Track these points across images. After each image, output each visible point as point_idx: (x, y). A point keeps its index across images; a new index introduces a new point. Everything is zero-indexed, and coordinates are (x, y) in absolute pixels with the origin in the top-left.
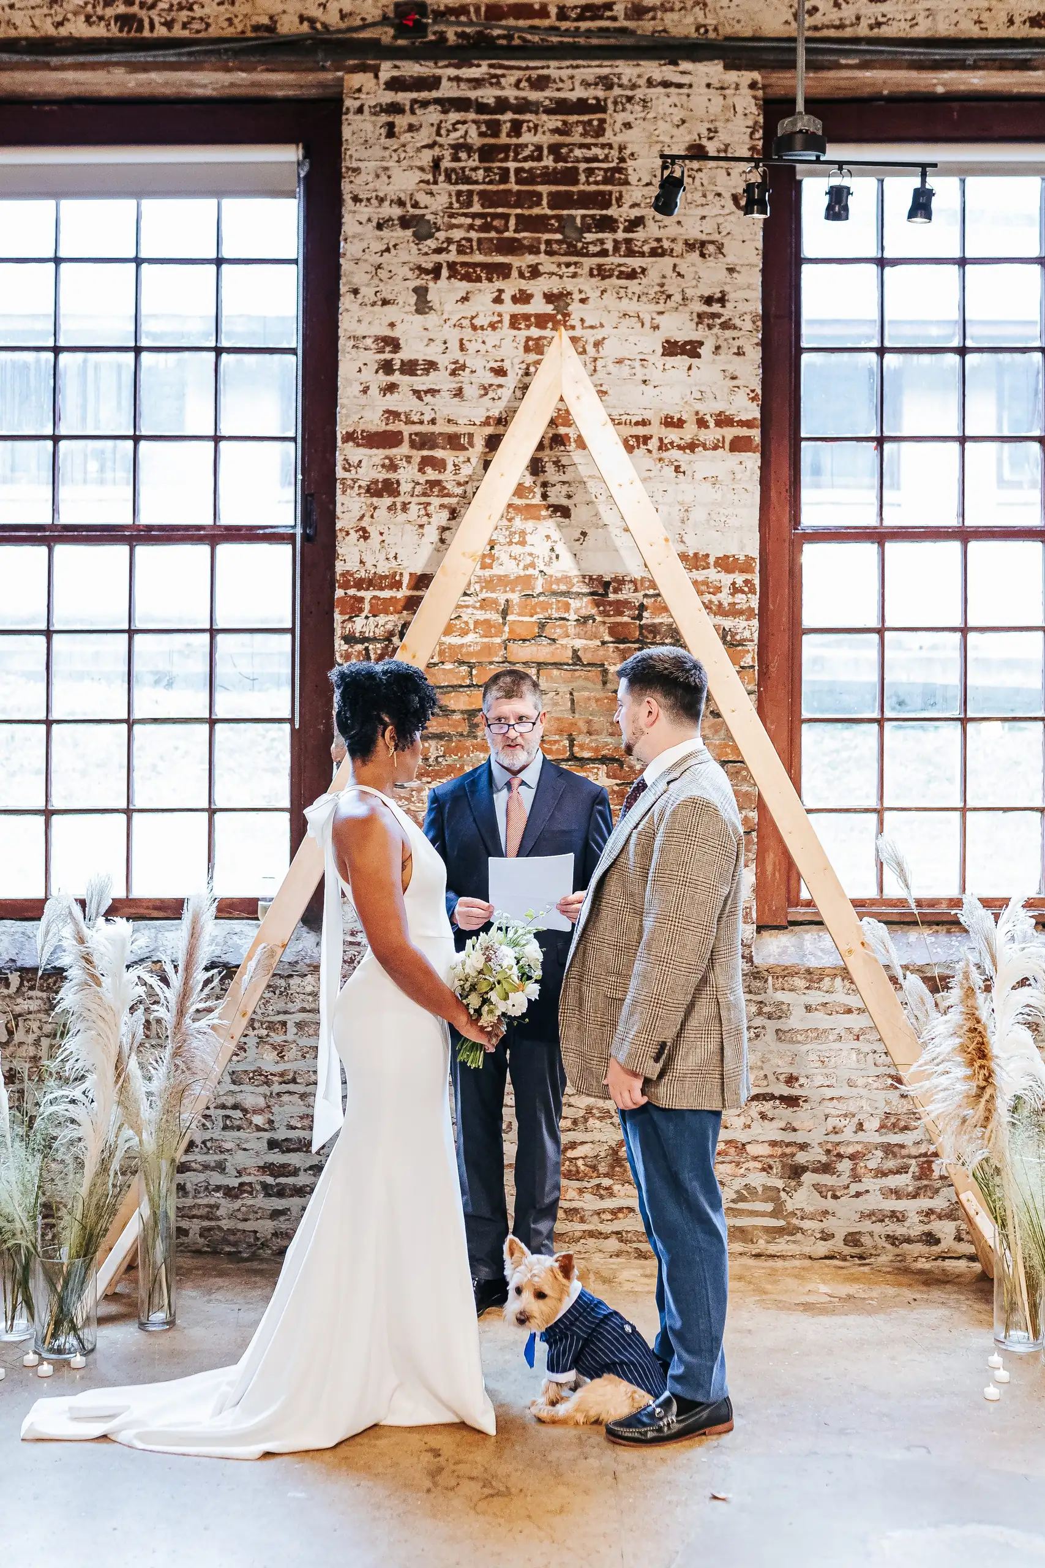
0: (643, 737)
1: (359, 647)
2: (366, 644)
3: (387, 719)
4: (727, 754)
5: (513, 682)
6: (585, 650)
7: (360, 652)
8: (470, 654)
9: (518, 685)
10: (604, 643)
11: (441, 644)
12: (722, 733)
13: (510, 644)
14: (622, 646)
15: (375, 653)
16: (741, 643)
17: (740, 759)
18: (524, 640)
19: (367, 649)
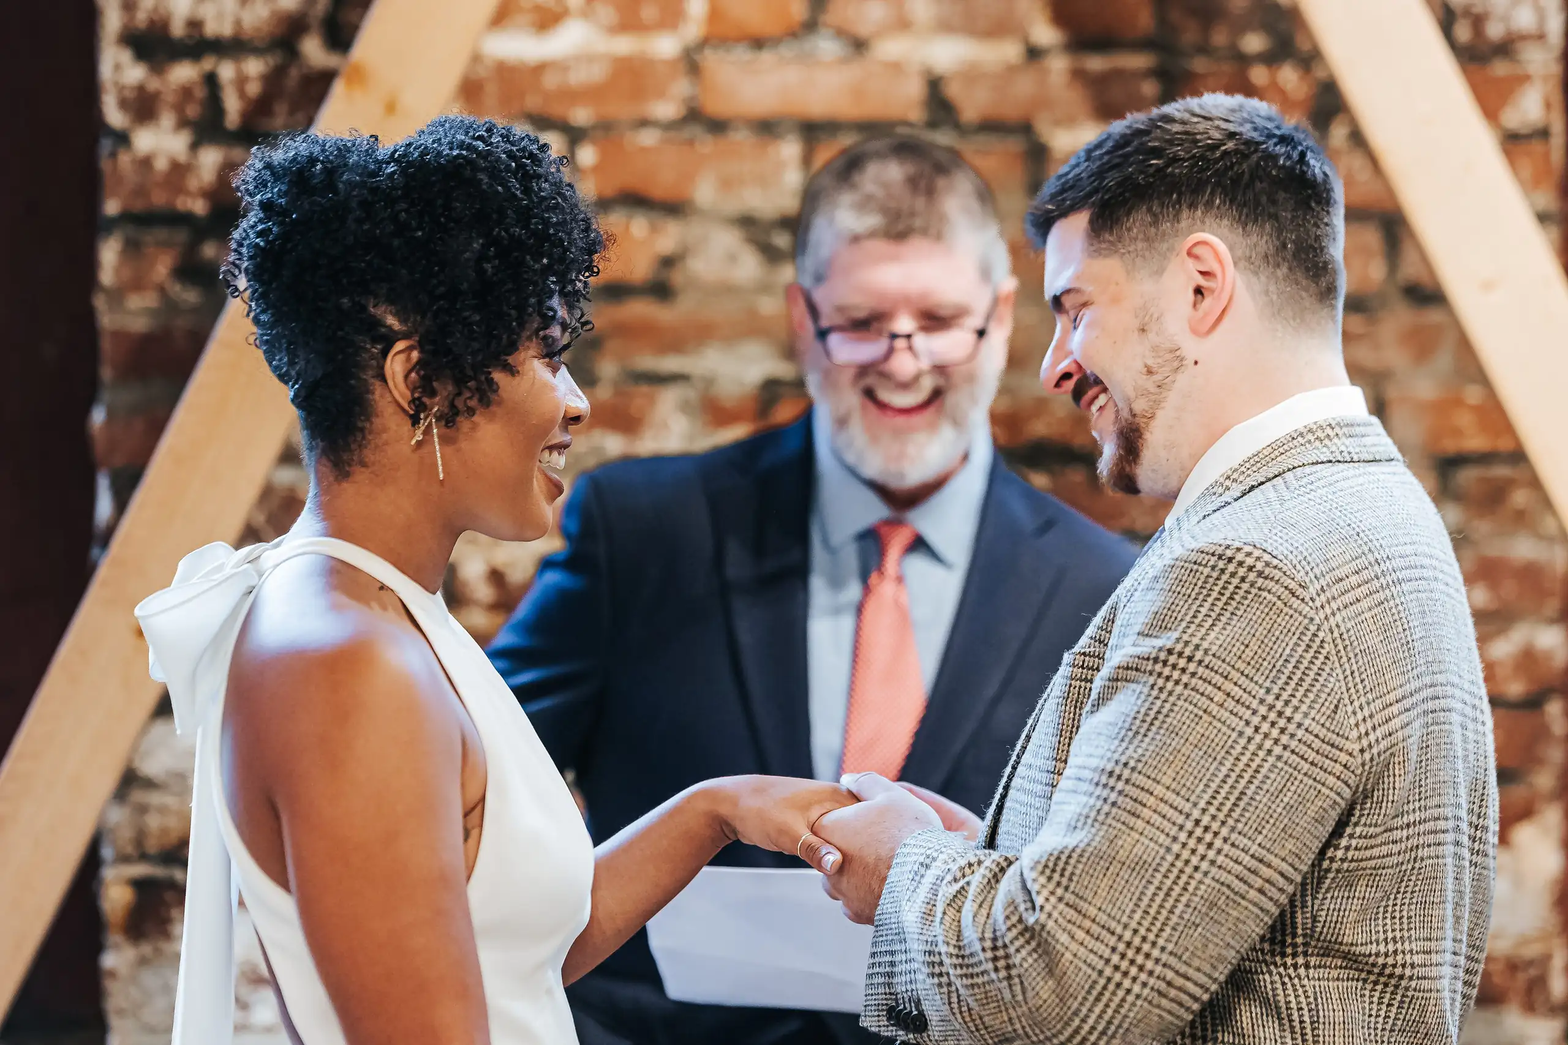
0: (1182, 380)
1: (184, 73)
2: (207, 64)
3: (391, 321)
4: (1457, 432)
5: (913, 182)
6: (971, 74)
7: (186, 92)
8: (574, 95)
9: (930, 192)
10: (1034, 54)
11: (476, 58)
12: (1444, 360)
13: (711, 59)
14: (1096, 63)
15: (242, 93)
16: (1506, 48)
17: (1504, 444)
18: (758, 43)
19: (211, 80)
